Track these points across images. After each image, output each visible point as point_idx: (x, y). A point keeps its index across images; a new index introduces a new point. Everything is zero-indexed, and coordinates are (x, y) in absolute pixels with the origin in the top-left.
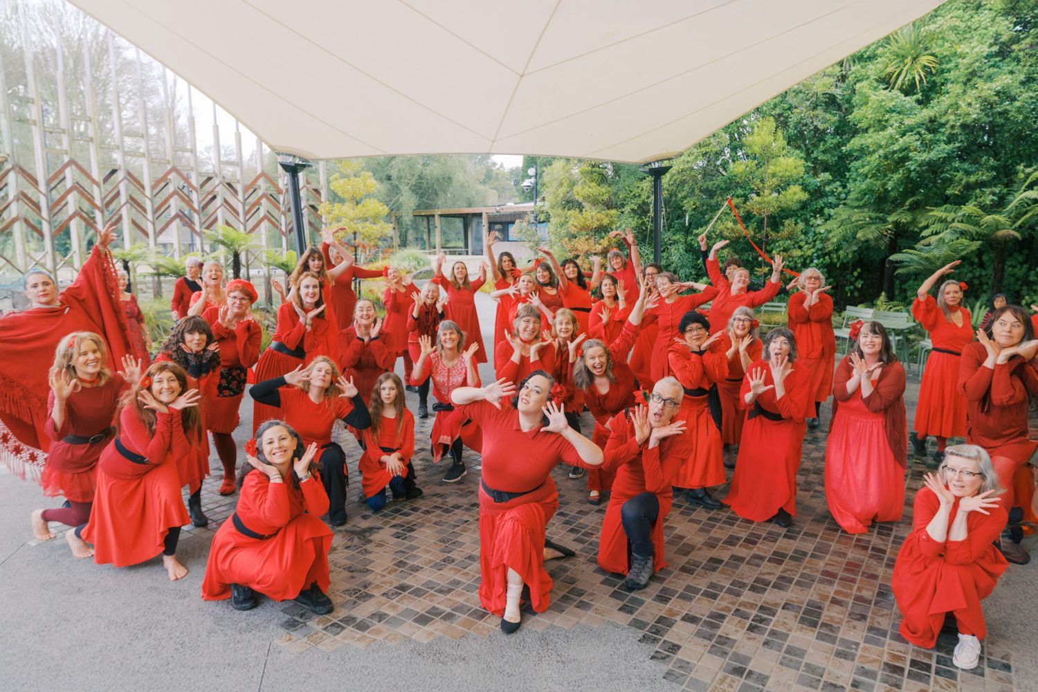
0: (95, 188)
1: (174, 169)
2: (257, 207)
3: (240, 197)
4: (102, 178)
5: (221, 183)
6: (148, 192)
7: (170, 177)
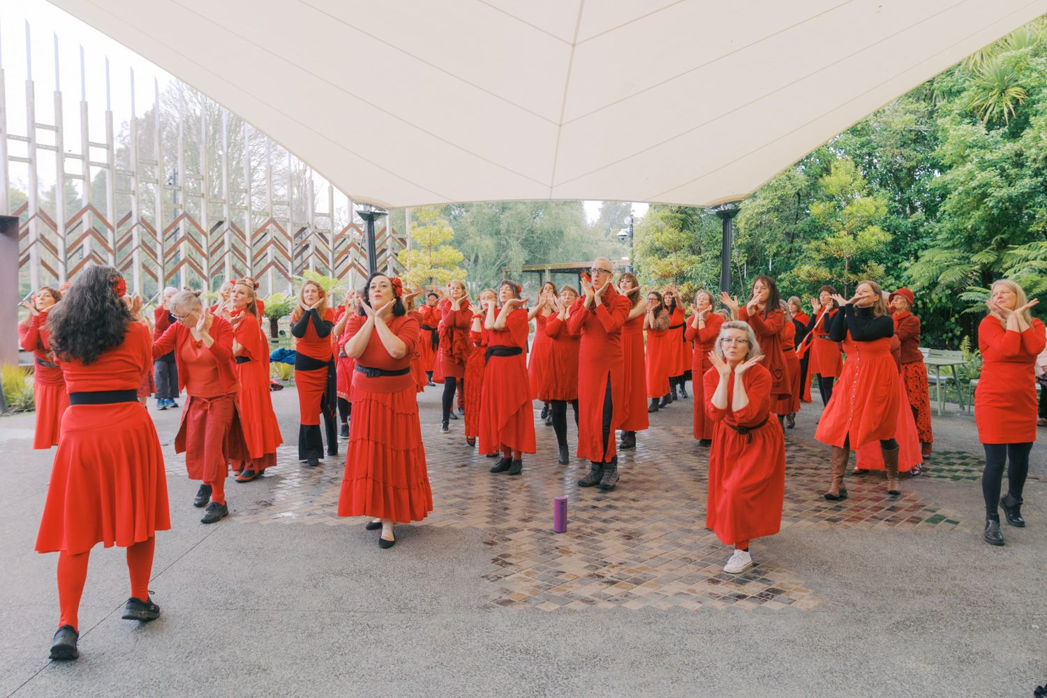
0: (203, 238)
1: (272, 221)
2: (346, 255)
3: (330, 246)
4: (209, 229)
5: (313, 233)
6: (248, 242)
7: (267, 228)
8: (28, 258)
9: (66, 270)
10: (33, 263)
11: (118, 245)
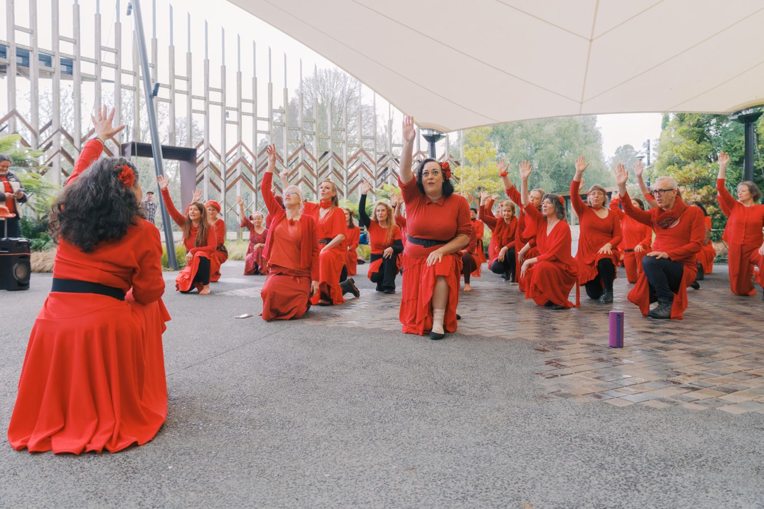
0: (314, 164)
1: (362, 150)
4: (319, 157)
5: (391, 159)
6: (345, 166)
7: (359, 155)
8: (202, 178)
9: (225, 186)
10: (205, 182)
11: (258, 169)
